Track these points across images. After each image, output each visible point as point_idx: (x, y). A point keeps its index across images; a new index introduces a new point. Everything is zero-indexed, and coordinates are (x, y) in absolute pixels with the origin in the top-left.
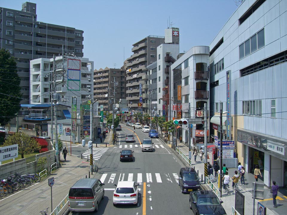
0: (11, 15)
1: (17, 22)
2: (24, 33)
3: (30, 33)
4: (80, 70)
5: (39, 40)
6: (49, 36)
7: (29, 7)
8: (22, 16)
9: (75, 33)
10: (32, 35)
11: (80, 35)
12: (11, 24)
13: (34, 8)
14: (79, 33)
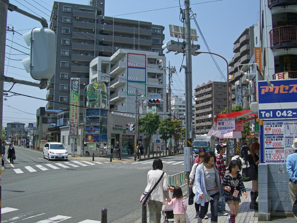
0: (68, 9)
1: (75, 17)
2: (85, 30)
3: (92, 30)
4: (145, 68)
5: (103, 38)
6: (117, 34)
7: (96, 2)
8: (82, 10)
9: (152, 29)
10: (94, 32)
11: (159, 32)
12: (68, 20)
13: (102, 3)
14: (157, 29)
